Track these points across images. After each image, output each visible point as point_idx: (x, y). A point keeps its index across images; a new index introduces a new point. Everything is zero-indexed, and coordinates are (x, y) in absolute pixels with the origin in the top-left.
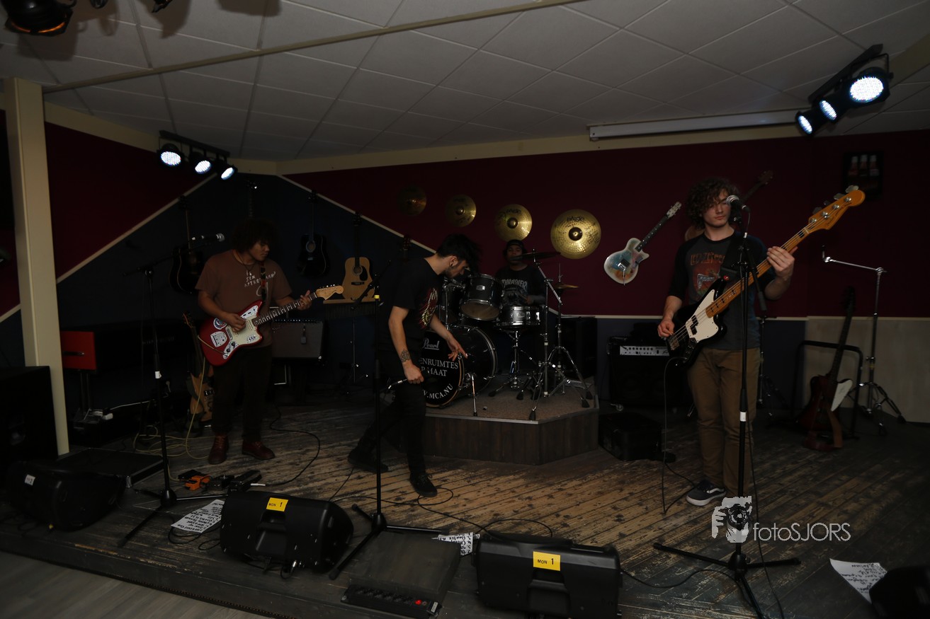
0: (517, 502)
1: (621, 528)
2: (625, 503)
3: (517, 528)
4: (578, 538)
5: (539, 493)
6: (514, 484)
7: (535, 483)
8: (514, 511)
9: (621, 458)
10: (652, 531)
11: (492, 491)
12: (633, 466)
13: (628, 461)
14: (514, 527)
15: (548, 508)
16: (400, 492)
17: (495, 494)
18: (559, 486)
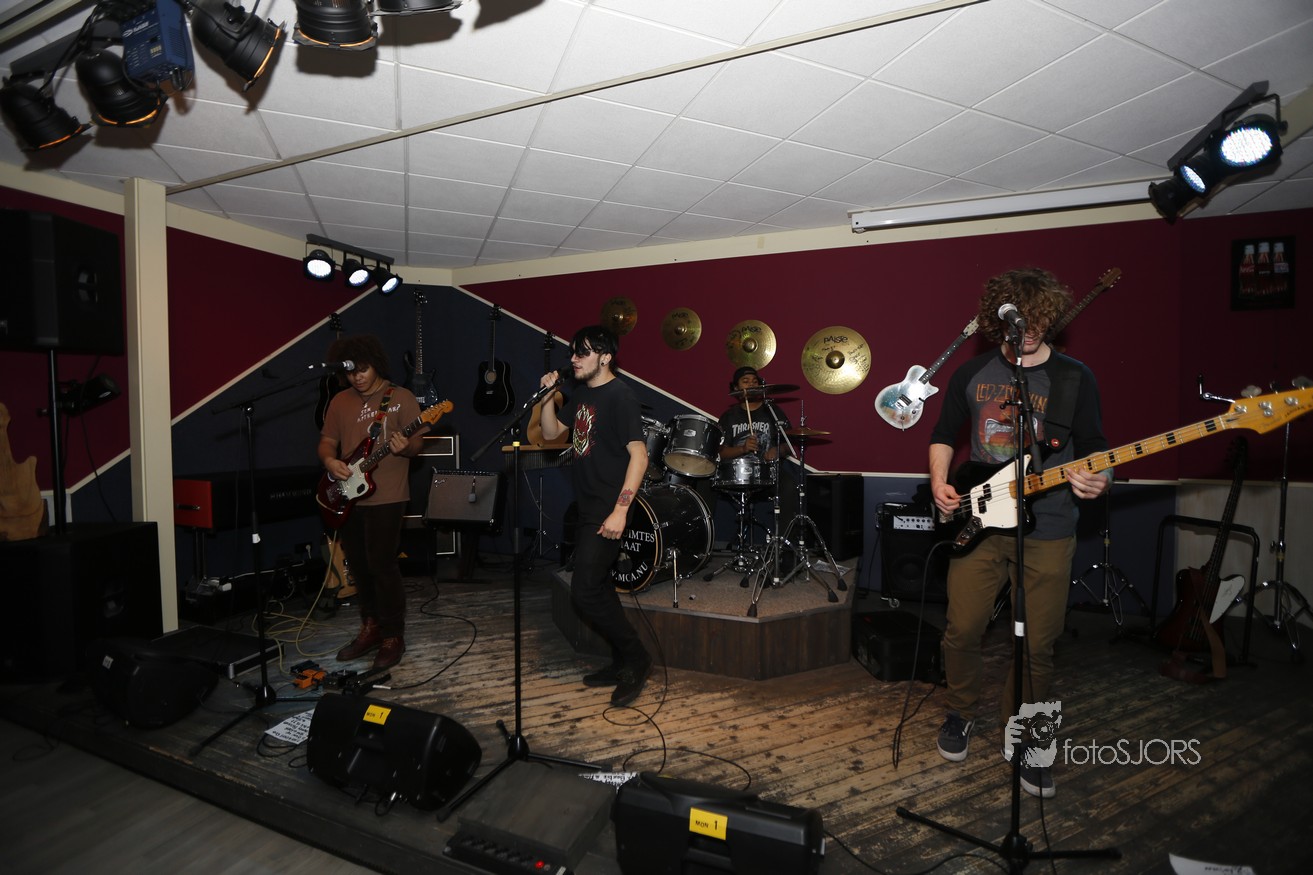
0: (717, 730)
1: (856, 781)
2: (870, 744)
3: (707, 769)
4: (789, 790)
5: (750, 721)
6: (719, 705)
7: (748, 705)
8: (709, 745)
9: (880, 677)
10: (900, 789)
11: (686, 712)
12: (895, 689)
13: (889, 681)
14: (703, 767)
15: (757, 743)
16: (562, 707)
17: (688, 718)
18: (781, 713)
